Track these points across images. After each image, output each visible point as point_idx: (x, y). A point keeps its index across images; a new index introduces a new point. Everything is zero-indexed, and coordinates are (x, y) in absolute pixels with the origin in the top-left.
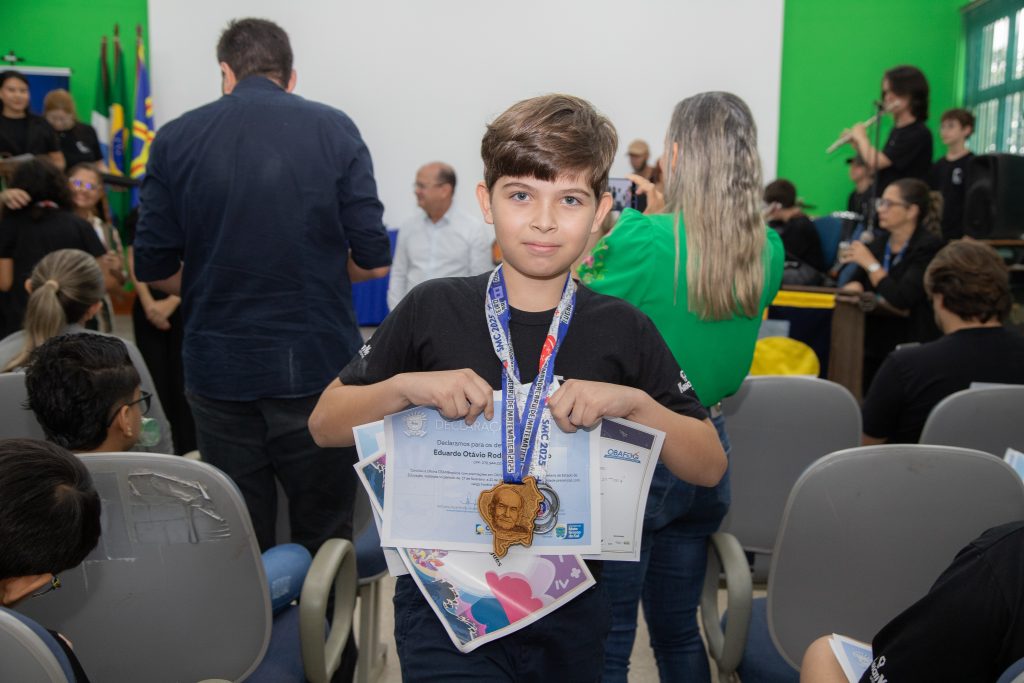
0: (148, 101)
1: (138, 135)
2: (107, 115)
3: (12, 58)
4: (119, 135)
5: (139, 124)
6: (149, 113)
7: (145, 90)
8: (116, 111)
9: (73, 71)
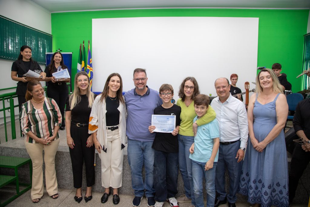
0: (91, 60)
1: (88, 68)
2: (81, 64)
3: (59, 50)
4: (83, 68)
5: (88, 65)
6: (91, 63)
7: (90, 57)
8: (83, 62)
9: (72, 53)
